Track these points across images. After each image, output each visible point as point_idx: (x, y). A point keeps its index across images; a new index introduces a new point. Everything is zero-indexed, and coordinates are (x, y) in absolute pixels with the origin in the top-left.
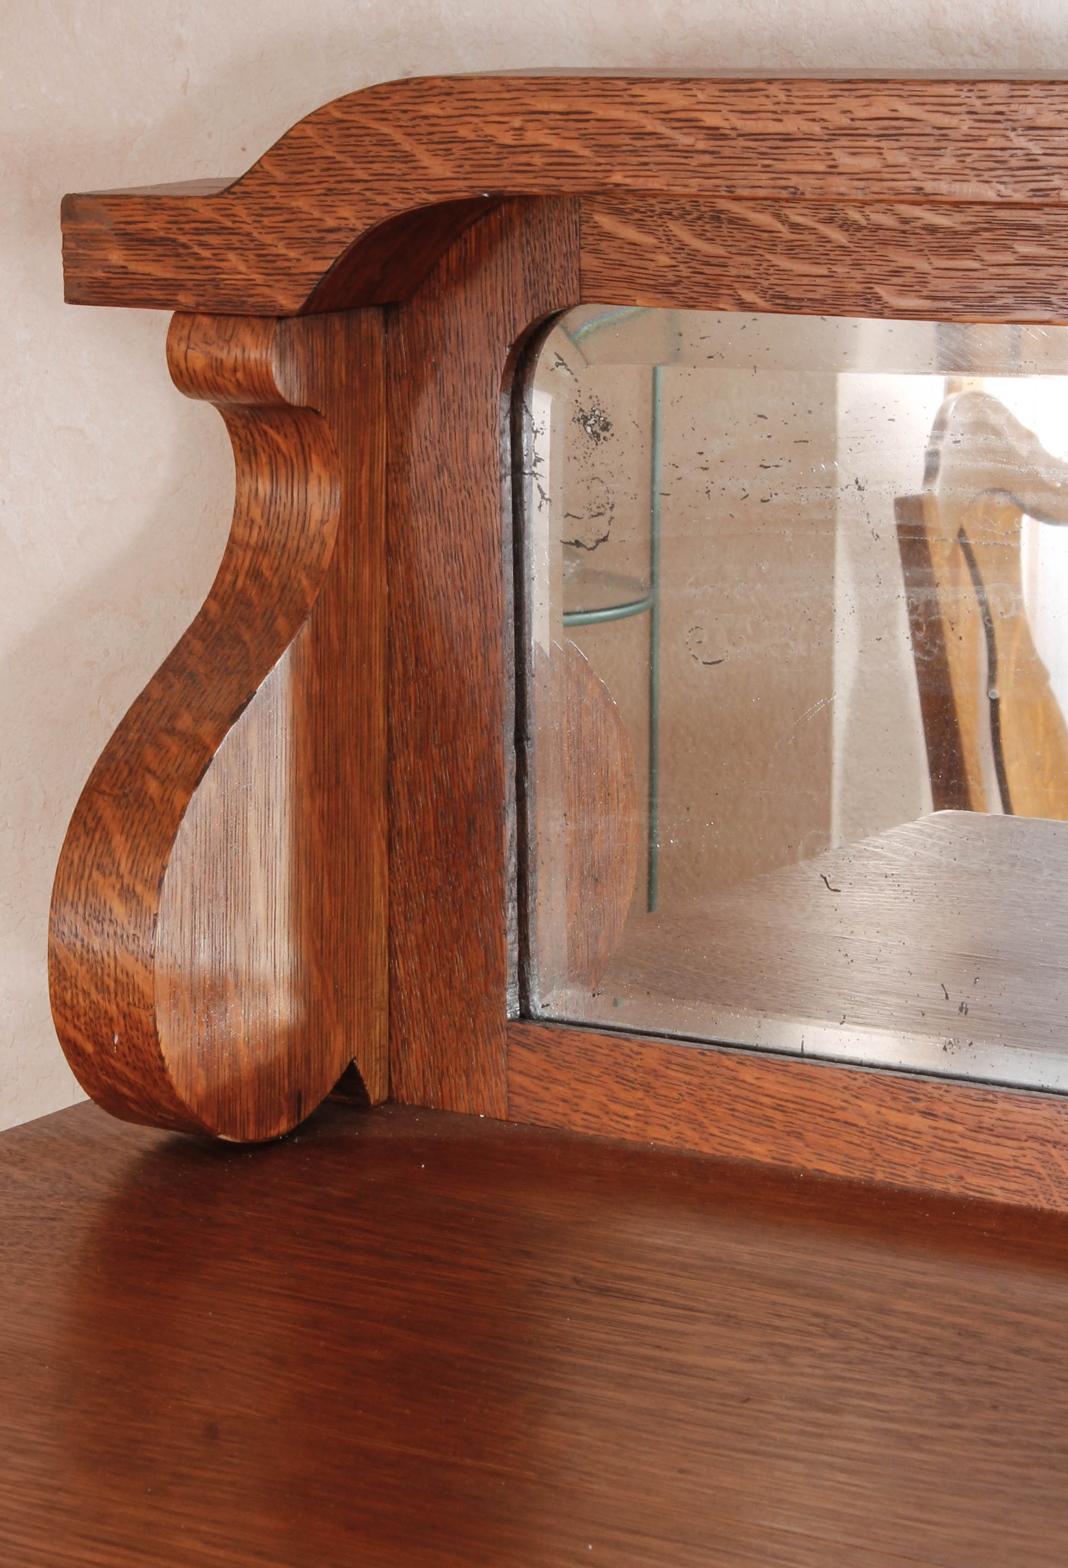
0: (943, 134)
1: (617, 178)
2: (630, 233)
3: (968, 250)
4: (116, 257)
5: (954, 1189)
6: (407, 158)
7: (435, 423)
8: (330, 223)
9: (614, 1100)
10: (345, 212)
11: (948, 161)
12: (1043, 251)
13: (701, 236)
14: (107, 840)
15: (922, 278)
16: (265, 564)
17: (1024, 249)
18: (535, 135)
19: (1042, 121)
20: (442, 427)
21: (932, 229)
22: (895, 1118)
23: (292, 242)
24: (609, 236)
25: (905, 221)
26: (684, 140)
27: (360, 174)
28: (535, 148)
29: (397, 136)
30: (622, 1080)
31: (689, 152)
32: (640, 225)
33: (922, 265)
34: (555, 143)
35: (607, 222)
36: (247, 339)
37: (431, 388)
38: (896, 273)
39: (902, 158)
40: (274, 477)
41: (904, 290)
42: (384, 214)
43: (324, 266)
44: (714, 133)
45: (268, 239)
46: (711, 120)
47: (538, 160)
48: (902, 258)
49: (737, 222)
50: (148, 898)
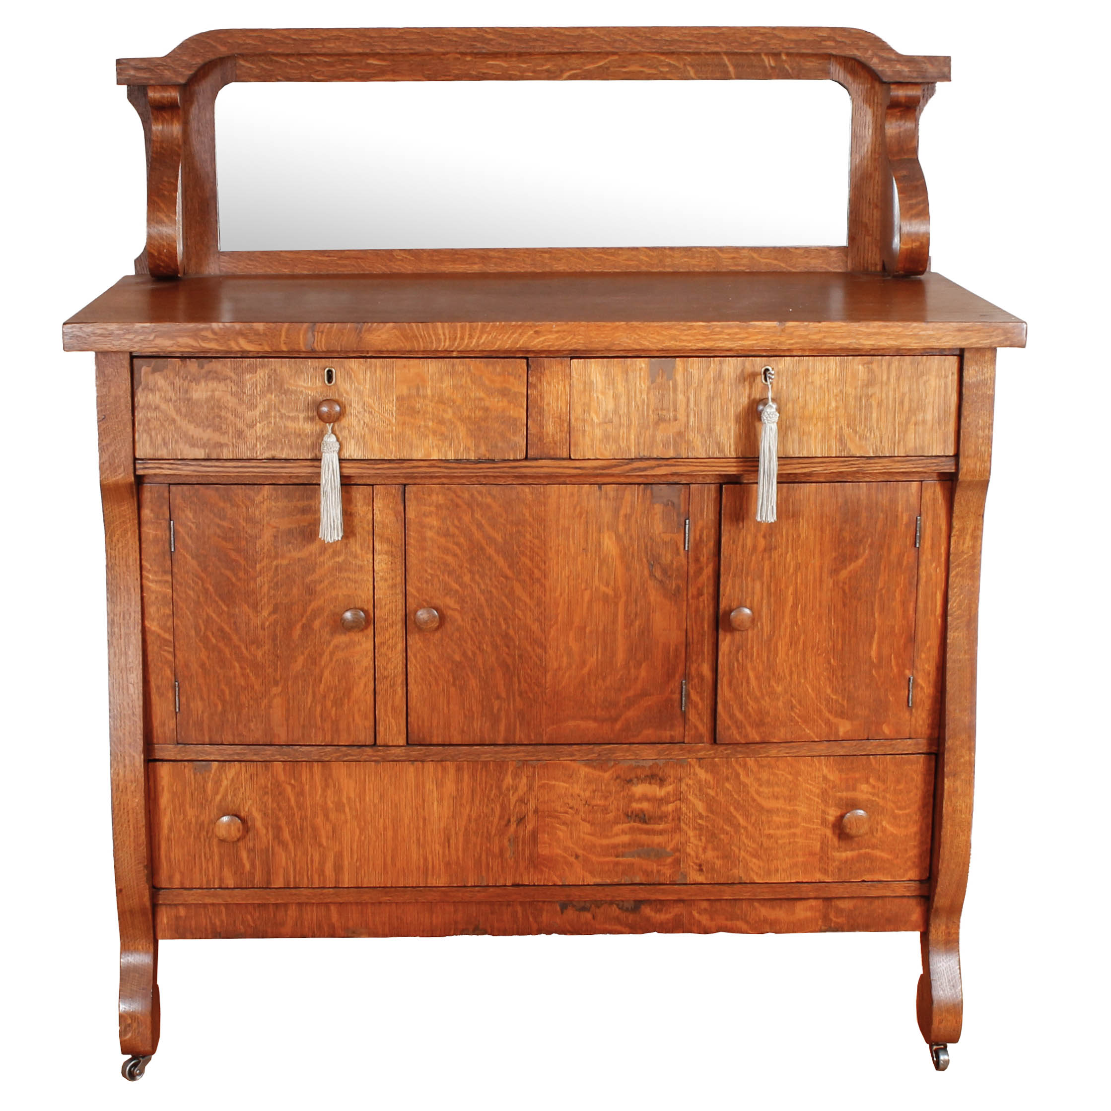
0: (350, 38)
1: (270, 50)
2: (249, 65)
3: (333, 66)
4: (132, 72)
5: (335, 272)
6: (215, 47)
7: (197, 112)
8: (194, 62)
9: (248, 265)
10: (198, 60)
11: (351, 44)
12: (350, 65)
13: (267, 65)
14: (158, 204)
15: (323, 72)
16: (164, 145)
17: (347, 65)
18: (249, 41)
19: (372, 35)
20: (199, 112)
21: (326, 62)
22: (320, 258)
23: (183, 67)
24: (243, 66)
25: (318, 60)
26: (288, 41)
27: (202, 51)
28: (249, 44)
29: (212, 42)
30: (250, 260)
31: (288, 44)
32: (252, 63)
33: (323, 69)
34: (254, 43)
35: (242, 63)
36: (172, 91)
37: (196, 103)
38: (317, 71)
39: (341, 44)
40: (163, 124)
41: (318, 76)
42: (207, 60)
43: (191, 73)
44: (294, 39)
45: (176, 67)
46: (294, 37)
47: (249, 46)
48: (318, 68)
49: (277, 62)
50: (173, 216)
